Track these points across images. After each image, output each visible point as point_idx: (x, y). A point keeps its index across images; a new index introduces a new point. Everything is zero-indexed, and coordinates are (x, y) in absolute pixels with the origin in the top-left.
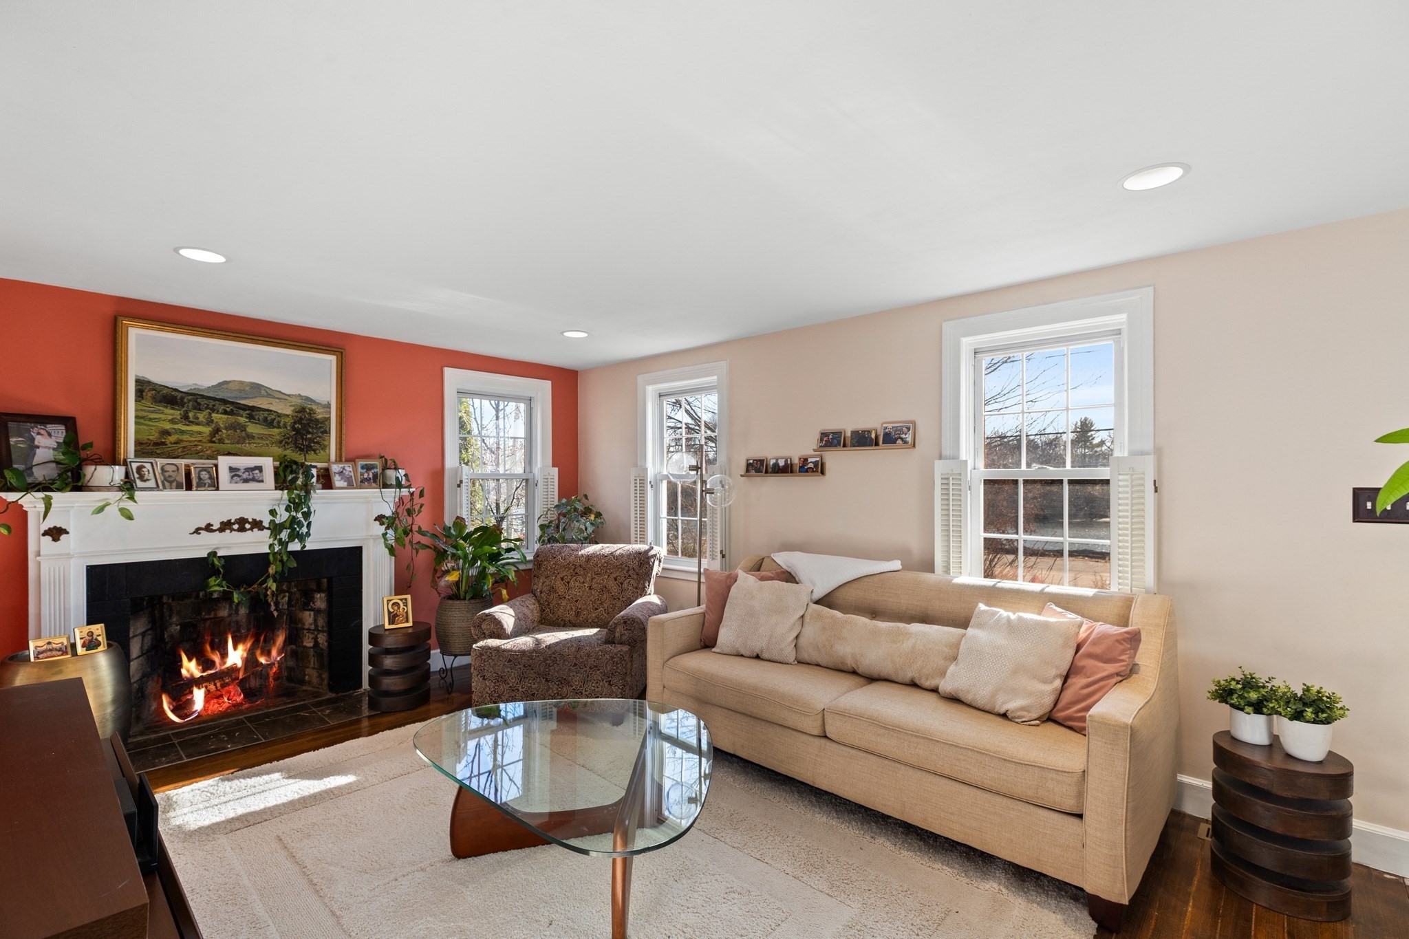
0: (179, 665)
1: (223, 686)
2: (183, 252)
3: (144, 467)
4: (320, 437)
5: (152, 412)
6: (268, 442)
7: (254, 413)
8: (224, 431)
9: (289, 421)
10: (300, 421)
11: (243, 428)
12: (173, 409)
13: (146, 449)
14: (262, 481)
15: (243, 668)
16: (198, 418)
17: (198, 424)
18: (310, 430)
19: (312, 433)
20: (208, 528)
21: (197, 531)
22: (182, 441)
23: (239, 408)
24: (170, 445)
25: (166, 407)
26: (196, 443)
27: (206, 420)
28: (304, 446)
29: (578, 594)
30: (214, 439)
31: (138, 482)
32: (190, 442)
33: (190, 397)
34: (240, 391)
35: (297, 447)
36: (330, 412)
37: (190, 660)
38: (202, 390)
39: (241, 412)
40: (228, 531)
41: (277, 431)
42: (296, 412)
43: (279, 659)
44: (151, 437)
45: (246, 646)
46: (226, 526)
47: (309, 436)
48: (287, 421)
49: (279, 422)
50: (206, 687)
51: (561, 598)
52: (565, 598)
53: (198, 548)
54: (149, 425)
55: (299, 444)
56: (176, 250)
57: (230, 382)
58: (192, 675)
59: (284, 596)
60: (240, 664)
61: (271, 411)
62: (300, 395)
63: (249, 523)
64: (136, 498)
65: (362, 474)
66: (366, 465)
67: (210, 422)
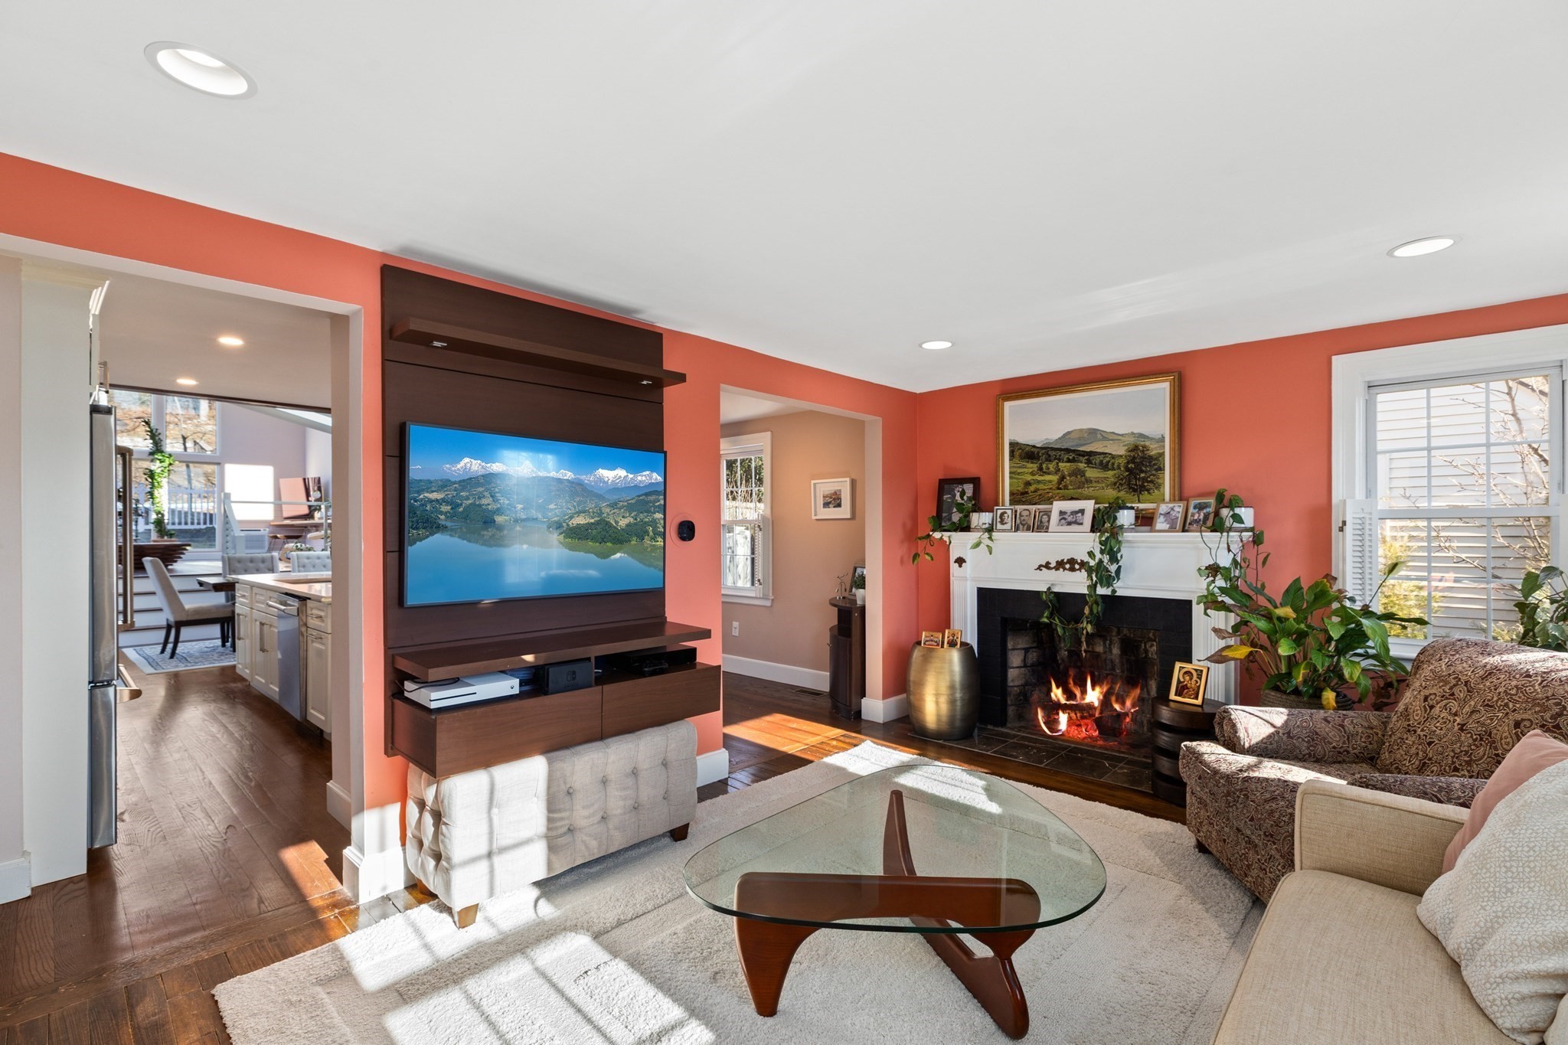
0: (1050, 690)
1: (1083, 718)
2: (925, 346)
3: (1006, 513)
4: (1154, 475)
5: (1020, 467)
6: (1103, 485)
7: (1091, 458)
8: (1068, 478)
9: (1122, 461)
10: (1132, 460)
11: (1082, 473)
12: (1032, 463)
13: (1018, 497)
14: (1082, 524)
15: (1099, 708)
16: (1049, 469)
17: (1049, 474)
18: (1144, 468)
19: (1146, 472)
20: (1047, 566)
21: (1039, 568)
22: (1038, 489)
23: (1080, 455)
24: (1031, 494)
25: (1028, 462)
26: (1048, 491)
27: (1055, 469)
28: (1137, 486)
29: (1438, 732)
30: (1061, 486)
31: (998, 524)
32: (1044, 490)
33: (1043, 451)
34: (1080, 438)
35: (1130, 488)
36: (1164, 446)
37: (1058, 687)
38: (1052, 443)
39: (1081, 458)
40: (1061, 570)
41: (1111, 473)
42: (1131, 451)
43: (1132, 711)
44: (1019, 488)
45: (1103, 689)
46: (1060, 565)
47: (1142, 475)
48: (1120, 462)
49: (1113, 464)
50: (1069, 714)
51: (1409, 731)
52: (1415, 731)
53: (1039, 582)
54: (1019, 479)
55: (1133, 484)
56: (920, 346)
57: (1072, 432)
58: (1059, 700)
59: (1152, 646)
60: (1096, 704)
61: (1106, 453)
62: (1133, 433)
63: (1078, 564)
64: (993, 538)
65: (1193, 515)
66: (1200, 504)
67: (1058, 470)
